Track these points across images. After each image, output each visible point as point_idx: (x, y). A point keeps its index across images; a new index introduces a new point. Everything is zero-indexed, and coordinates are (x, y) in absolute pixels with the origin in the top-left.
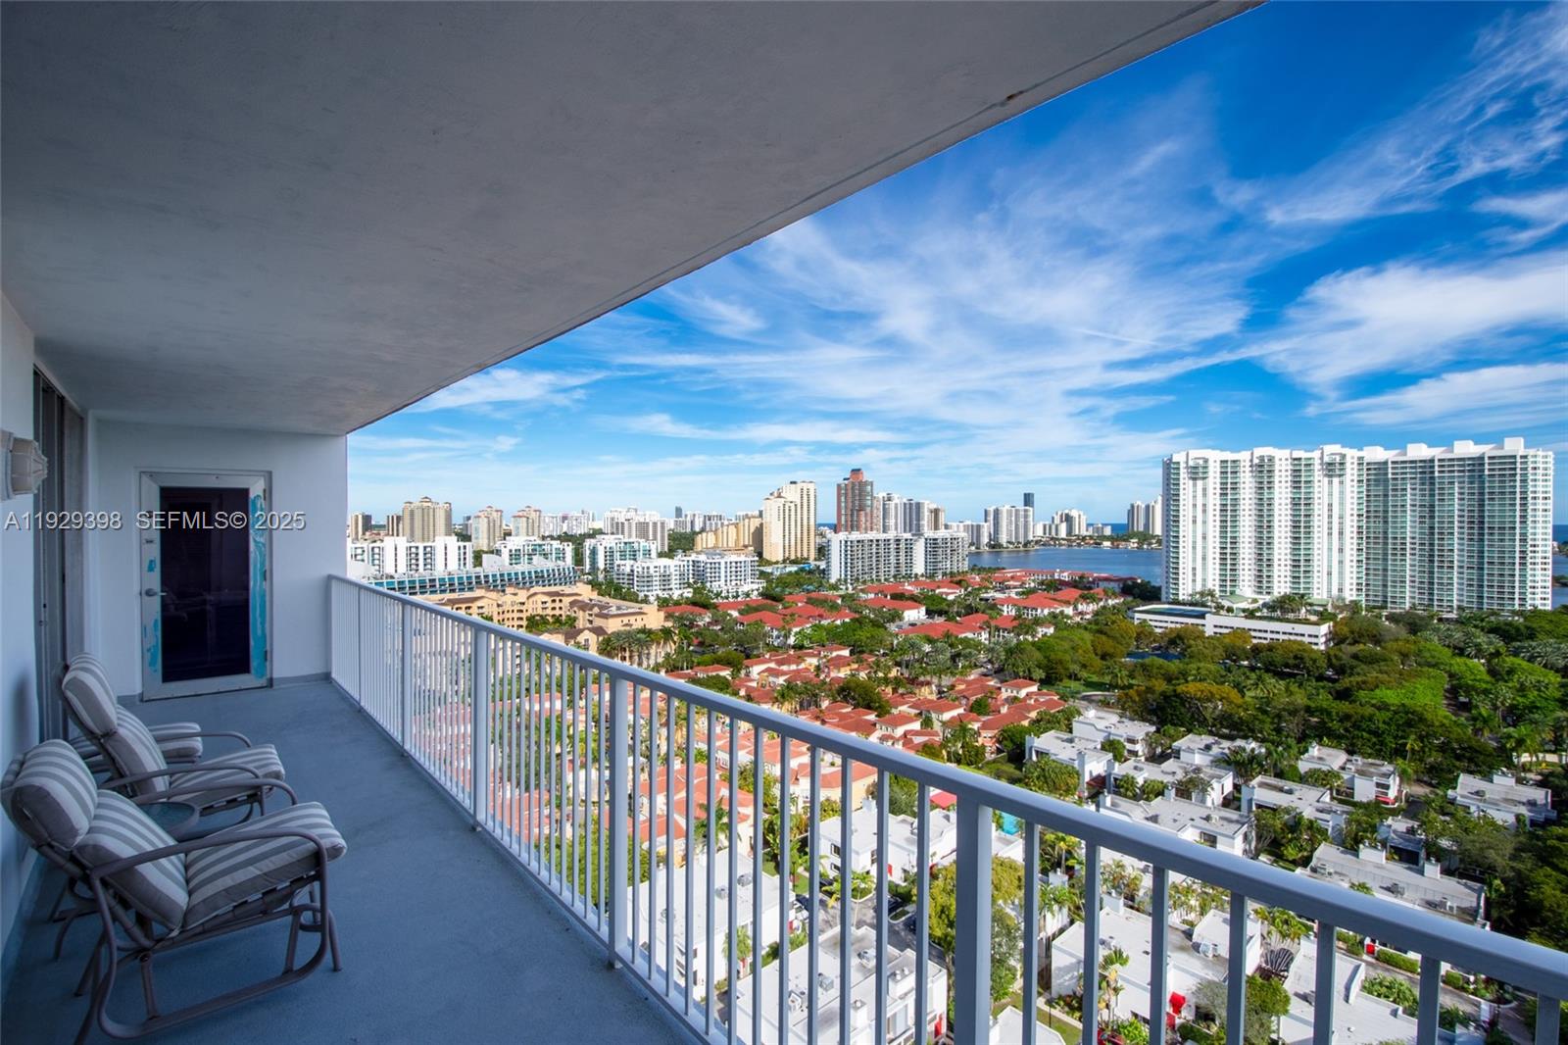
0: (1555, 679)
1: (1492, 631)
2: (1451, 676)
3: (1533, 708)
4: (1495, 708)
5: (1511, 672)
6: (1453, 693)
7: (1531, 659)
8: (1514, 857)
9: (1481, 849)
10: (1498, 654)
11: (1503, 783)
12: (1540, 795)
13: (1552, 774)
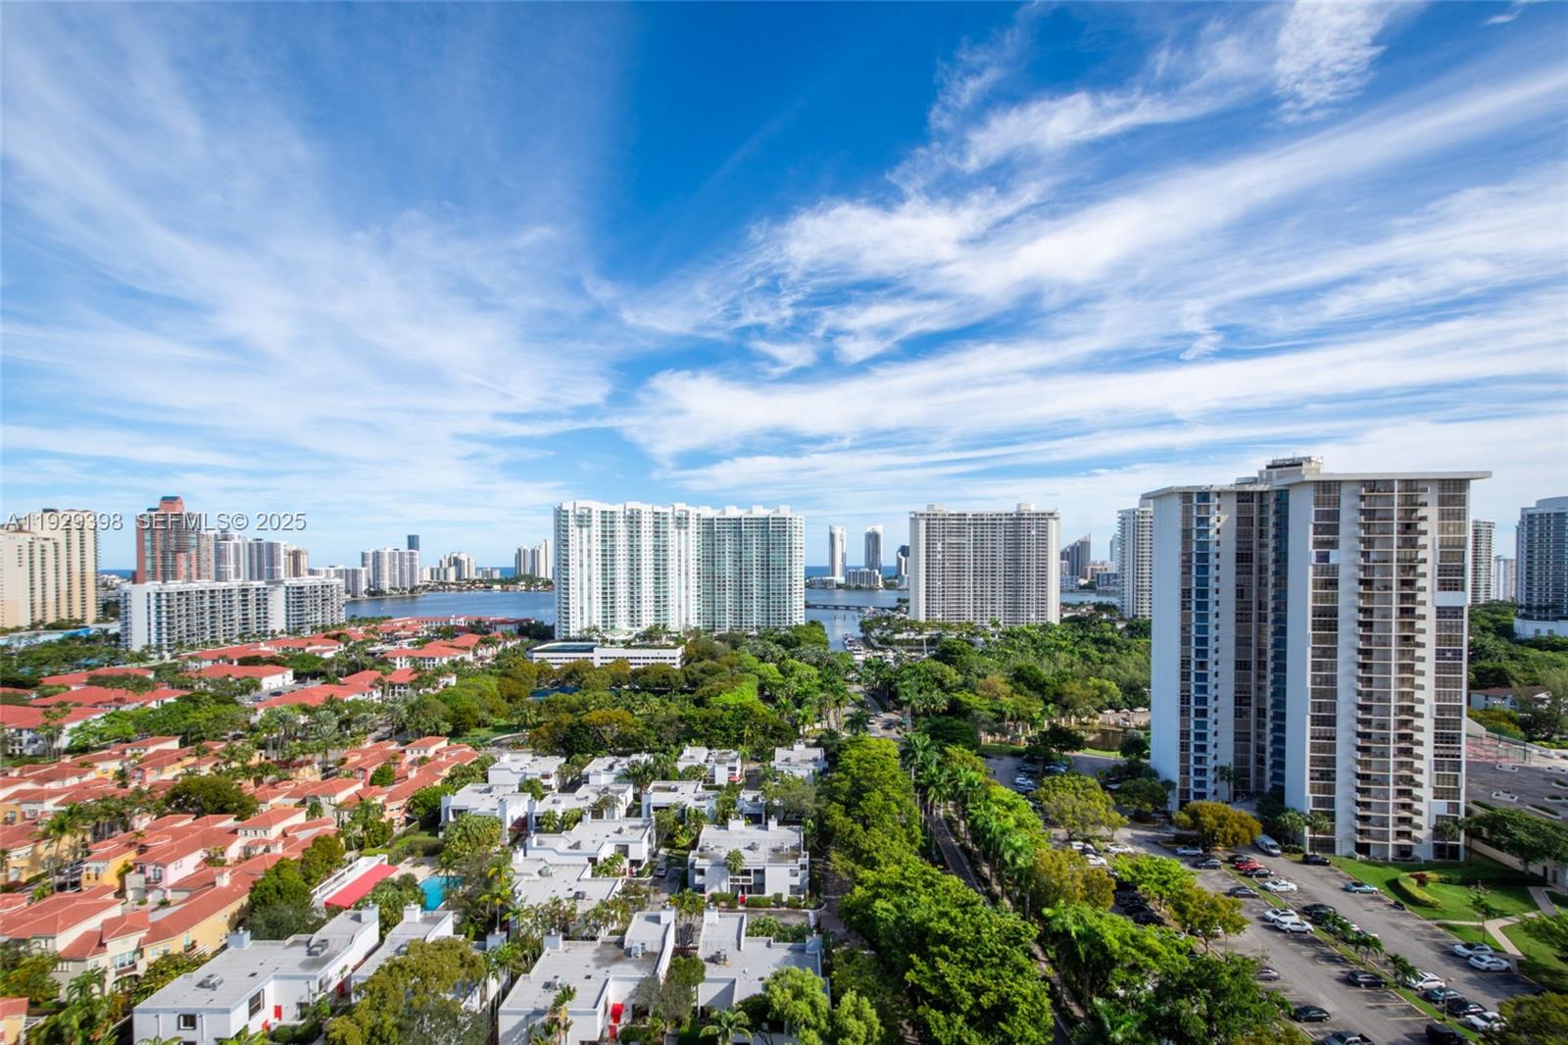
0: (814, 671)
1: (778, 642)
2: (760, 677)
3: (807, 693)
4: (788, 697)
5: (792, 670)
6: (761, 688)
7: (800, 659)
8: (817, 801)
9: (799, 801)
10: (784, 658)
11: (799, 747)
12: (818, 753)
13: (822, 737)
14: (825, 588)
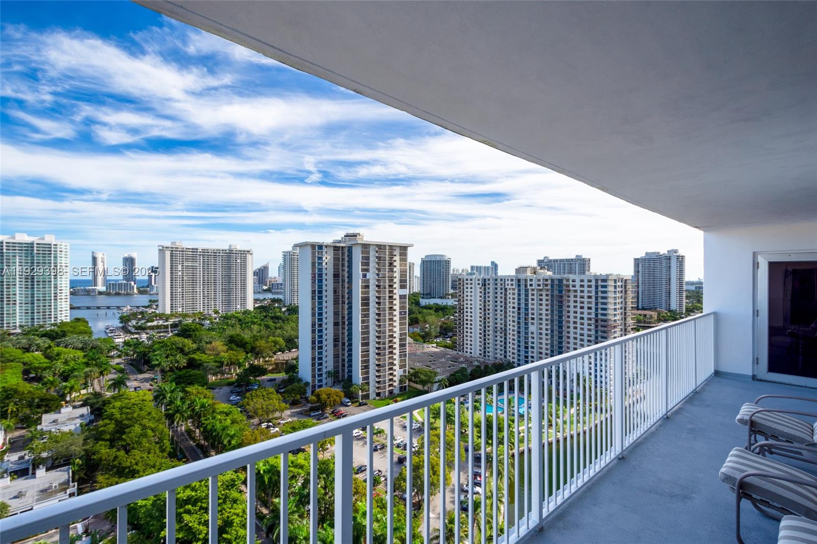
0: (80, 354)
1: (43, 336)
2: (24, 364)
3: (73, 370)
4: (54, 375)
5: (58, 354)
6: (26, 372)
7: (66, 347)
8: (84, 444)
9: (67, 448)
10: (50, 347)
11: (66, 411)
12: (85, 410)
13: (88, 399)
14: (88, 295)
